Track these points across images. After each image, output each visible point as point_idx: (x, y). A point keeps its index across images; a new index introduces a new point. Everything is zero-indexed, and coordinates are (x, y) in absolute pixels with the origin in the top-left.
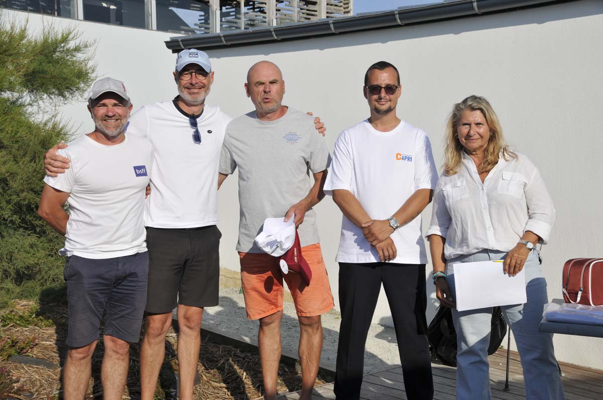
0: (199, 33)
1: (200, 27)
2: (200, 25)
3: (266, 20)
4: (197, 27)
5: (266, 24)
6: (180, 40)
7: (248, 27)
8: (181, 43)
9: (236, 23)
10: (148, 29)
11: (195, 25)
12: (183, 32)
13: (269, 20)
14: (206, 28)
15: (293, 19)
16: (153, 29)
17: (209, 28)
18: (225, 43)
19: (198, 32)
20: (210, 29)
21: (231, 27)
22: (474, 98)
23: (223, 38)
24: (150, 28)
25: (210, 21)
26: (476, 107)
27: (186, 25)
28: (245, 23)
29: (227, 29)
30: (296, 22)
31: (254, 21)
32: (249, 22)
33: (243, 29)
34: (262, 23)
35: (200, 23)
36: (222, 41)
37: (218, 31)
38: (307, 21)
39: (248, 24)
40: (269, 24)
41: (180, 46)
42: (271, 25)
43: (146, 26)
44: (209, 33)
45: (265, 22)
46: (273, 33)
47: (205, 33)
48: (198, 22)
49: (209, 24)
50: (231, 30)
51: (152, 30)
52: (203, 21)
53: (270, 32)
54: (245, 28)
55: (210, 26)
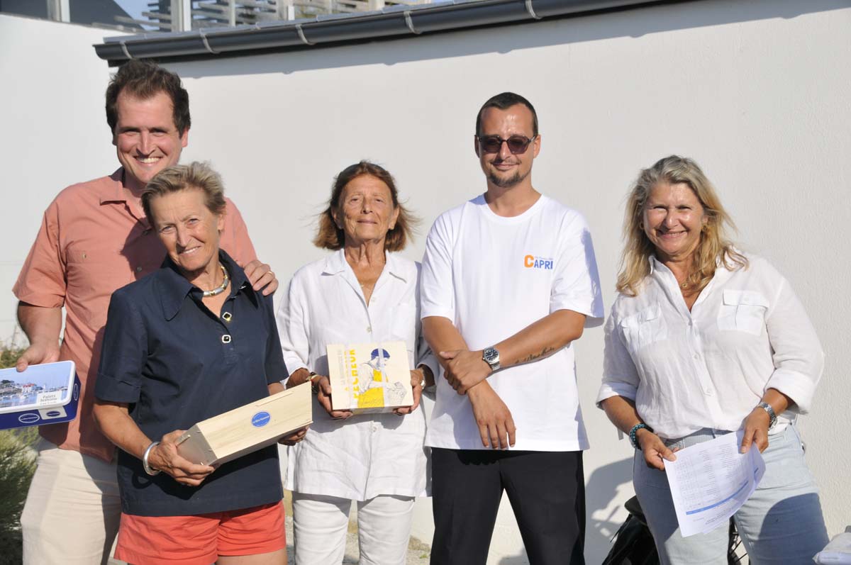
0: (151, 30)
1: (151, 18)
2: (153, 14)
3: (276, 7)
4: (146, 19)
5: (276, 15)
6: (122, 42)
7: (242, 19)
8: (125, 49)
9: (220, 12)
10: (53, 19)
11: (144, 14)
12: (121, 27)
13: (282, 8)
14: (162, 21)
15: (325, 6)
16: (64, 19)
17: (169, 22)
18: (209, 49)
19: (147, 28)
20: (173, 23)
21: (209, 19)
22: (675, 160)
23: (206, 42)
24: (58, 19)
25: (172, 8)
26: (679, 178)
27: (125, 14)
28: (236, 13)
29: (205, 23)
30: (330, 12)
31: (251, 8)
32: (244, 11)
33: (233, 23)
34: (268, 14)
35: (152, 11)
36: (204, 47)
37: (187, 27)
38: (350, 9)
39: (242, 15)
40: (281, 15)
41: (123, 54)
42: (285, 17)
43: (49, 14)
44: (169, 30)
45: (273, 11)
46: (301, 33)
47: (162, 30)
48: (148, 10)
49: (169, 13)
50: (211, 25)
51: (61, 21)
52: (157, 8)
53: (295, 30)
54: (237, 23)
55: (172, 17)
